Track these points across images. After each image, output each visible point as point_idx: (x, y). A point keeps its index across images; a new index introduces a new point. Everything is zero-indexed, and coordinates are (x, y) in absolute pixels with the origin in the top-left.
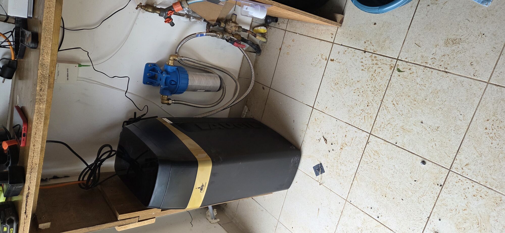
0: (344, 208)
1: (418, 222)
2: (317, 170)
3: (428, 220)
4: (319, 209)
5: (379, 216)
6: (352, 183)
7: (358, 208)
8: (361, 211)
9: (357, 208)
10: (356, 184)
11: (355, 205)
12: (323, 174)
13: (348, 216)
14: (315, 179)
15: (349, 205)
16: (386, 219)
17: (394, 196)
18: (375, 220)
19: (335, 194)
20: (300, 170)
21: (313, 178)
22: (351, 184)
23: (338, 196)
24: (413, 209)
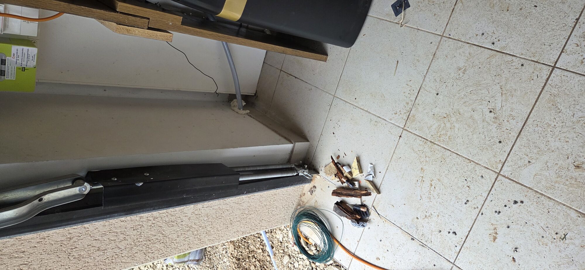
0: (437, 48)
1: (559, 31)
2: (398, 7)
3: (576, 23)
4: (398, 62)
5: (495, 41)
6: (454, 8)
7: (462, 41)
8: (465, 44)
9: (460, 41)
10: (460, 7)
11: (456, 38)
12: (407, 9)
13: (445, 56)
14: (394, 21)
15: (447, 41)
16: (506, 43)
17: (522, 6)
18: (487, 50)
19: (426, 33)
20: (370, 16)
21: (390, 22)
22: (452, 11)
23: (429, 34)
24: (552, 15)
